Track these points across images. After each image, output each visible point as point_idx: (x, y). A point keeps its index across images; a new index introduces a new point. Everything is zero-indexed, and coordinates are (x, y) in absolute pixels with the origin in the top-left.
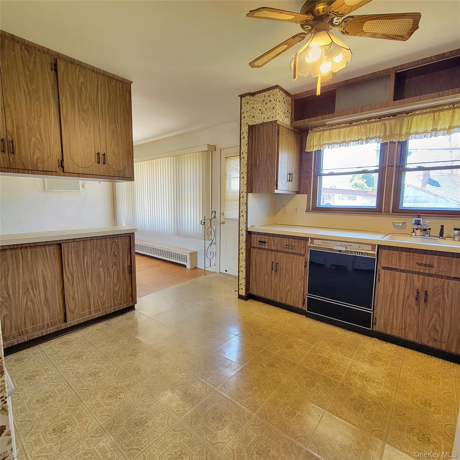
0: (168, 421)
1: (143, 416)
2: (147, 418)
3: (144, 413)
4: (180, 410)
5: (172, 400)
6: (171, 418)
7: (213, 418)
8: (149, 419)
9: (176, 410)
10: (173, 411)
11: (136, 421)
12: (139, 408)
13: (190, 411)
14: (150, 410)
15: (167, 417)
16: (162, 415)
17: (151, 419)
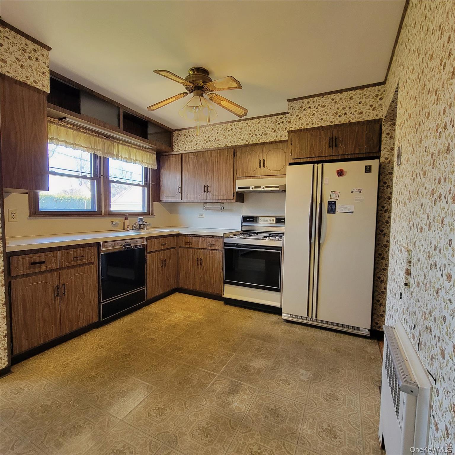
0: (264, 395)
1: (268, 415)
2: (269, 411)
3: (265, 415)
4: (250, 391)
5: (242, 400)
6: (260, 394)
7: (247, 371)
8: (268, 409)
9: (250, 394)
10: (252, 395)
11: (275, 417)
12: (262, 422)
13: (247, 385)
14: (260, 412)
15: (260, 397)
16: (260, 401)
17: (268, 407)
